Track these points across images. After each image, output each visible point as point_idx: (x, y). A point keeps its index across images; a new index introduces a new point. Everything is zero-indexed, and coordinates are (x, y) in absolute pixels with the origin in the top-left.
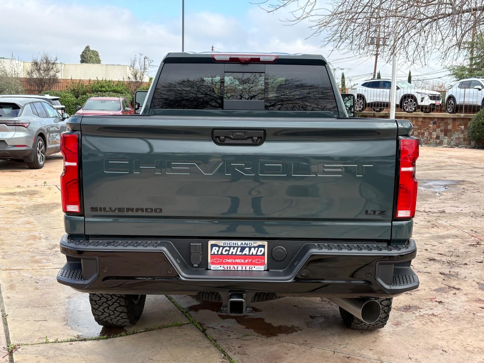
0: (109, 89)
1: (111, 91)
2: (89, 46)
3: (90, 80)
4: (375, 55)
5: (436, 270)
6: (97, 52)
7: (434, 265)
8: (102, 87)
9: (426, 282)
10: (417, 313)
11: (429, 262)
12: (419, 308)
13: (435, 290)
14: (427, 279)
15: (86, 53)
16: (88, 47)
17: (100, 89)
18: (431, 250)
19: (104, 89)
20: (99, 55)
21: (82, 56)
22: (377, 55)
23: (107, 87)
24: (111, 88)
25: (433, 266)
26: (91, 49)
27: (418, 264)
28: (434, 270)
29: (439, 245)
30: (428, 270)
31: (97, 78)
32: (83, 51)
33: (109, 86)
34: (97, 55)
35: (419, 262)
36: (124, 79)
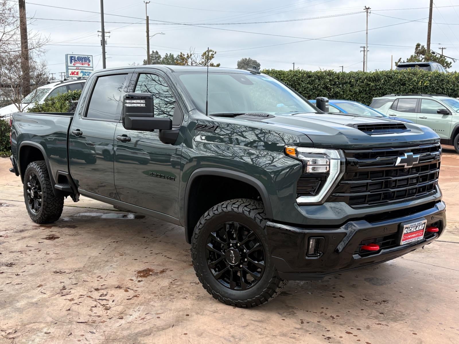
5: (5, 256)
7: (6, 260)
9: (13, 245)
10: (15, 230)
11: (12, 261)
12: (15, 232)
13: (6, 242)
14: (12, 248)
18: (11, 276)
25: (8, 259)
27: (22, 258)
28: (7, 255)
29: (3, 286)
30: (12, 255)
35: (23, 260)
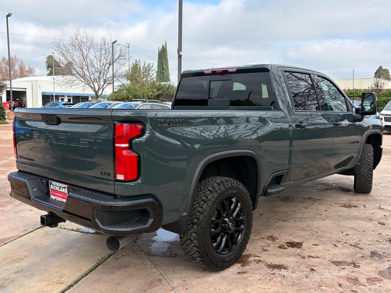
0: (356, 95)
1: (357, 96)
2: (382, 66)
3: (345, 90)
6: (387, 70)
8: (351, 94)
15: (379, 71)
16: (381, 68)
17: (349, 95)
19: (352, 95)
20: (389, 72)
21: (376, 73)
23: (355, 94)
24: (358, 94)
26: (383, 68)
31: (349, 88)
32: (377, 69)
33: (356, 93)
34: (388, 72)
36: (368, 87)
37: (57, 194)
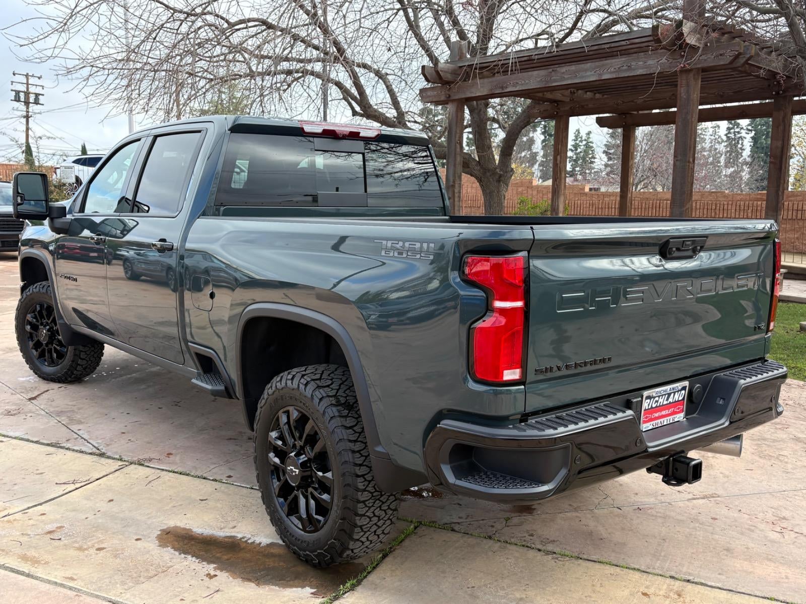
4: (24, 117)
22: (27, 117)
37: (657, 415)
